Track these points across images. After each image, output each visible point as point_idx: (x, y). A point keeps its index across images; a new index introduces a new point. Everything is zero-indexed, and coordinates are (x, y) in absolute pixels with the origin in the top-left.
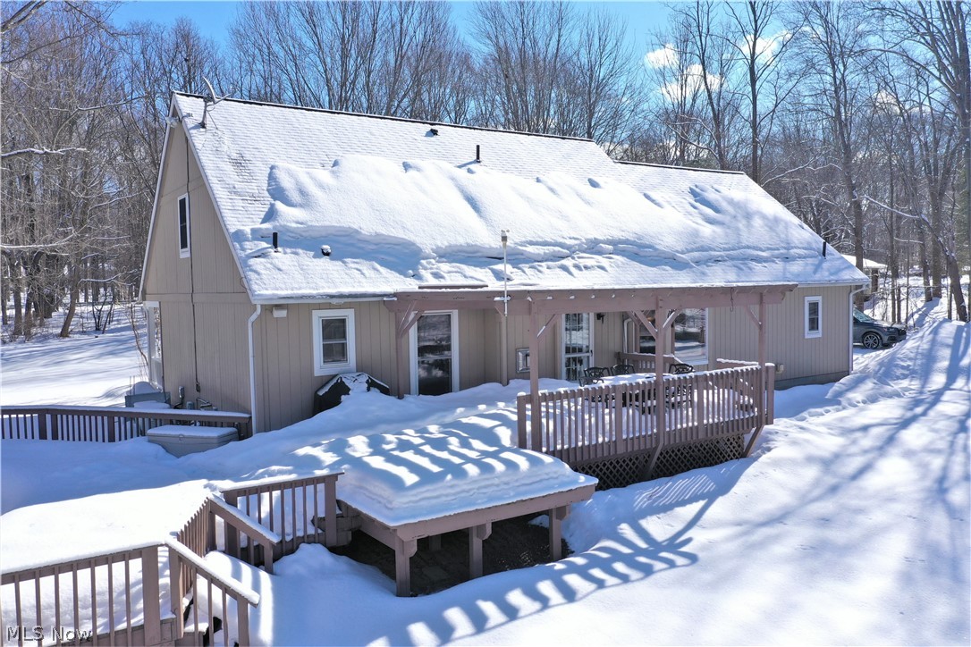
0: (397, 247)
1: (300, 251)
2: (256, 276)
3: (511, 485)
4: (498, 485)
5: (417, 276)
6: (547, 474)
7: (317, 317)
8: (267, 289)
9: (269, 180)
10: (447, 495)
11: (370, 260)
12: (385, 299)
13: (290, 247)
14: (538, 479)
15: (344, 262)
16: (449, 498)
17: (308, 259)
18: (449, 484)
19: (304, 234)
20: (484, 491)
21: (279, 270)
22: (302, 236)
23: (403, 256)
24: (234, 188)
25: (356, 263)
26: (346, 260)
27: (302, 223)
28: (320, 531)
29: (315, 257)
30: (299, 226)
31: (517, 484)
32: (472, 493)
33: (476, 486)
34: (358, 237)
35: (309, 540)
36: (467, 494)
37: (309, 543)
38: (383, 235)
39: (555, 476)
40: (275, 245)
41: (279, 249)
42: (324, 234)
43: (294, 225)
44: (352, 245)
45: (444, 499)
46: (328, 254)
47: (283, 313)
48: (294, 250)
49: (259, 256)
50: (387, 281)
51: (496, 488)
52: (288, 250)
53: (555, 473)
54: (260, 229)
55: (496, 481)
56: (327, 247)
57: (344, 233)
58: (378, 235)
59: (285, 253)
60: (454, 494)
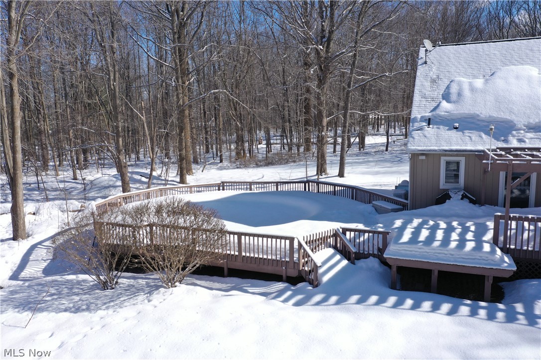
0: (502, 124)
1: (441, 127)
2: (412, 140)
3: (454, 256)
4: (446, 254)
5: (506, 141)
6: (481, 257)
7: (443, 160)
8: (414, 146)
9: (446, 88)
10: (416, 251)
11: (479, 131)
12: (476, 153)
13: (437, 125)
14: (473, 258)
15: (463, 133)
16: (416, 253)
17: (444, 131)
18: (419, 247)
19: (448, 118)
20: (437, 255)
21: (425, 137)
22: (446, 119)
23: (502, 129)
24: (425, 95)
25: (470, 133)
26: (465, 131)
27: (447, 112)
28: (380, 254)
29: (448, 130)
30: (446, 113)
31: (458, 257)
32: (429, 254)
33: (434, 251)
34: (478, 118)
35: (374, 256)
36: (427, 254)
37: (374, 257)
38: (493, 117)
39: (486, 259)
40: (429, 124)
41: (431, 126)
42: (459, 117)
43: (443, 113)
44: (473, 123)
45: (414, 252)
46: (456, 128)
47: (424, 157)
48: (438, 126)
49: (419, 130)
50: (484, 143)
51: (444, 255)
52: (435, 127)
53: (487, 257)
54: (425, 116)
55: (446, 252)
56: (457, 125)
57: (470, 117)
58: (490, 116)
59: (433, 128)
60: (420, 252)
